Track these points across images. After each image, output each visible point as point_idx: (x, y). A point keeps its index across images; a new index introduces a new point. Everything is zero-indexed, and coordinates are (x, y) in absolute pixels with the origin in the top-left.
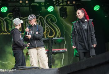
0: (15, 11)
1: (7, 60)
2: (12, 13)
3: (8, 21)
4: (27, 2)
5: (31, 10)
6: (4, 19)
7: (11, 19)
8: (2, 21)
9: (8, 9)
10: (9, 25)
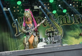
0: (71, 11)
1: (67, 39)
2: (69, 13)
3: (67, 17)
4: (77, 6)
5: (80, 10)
6: (64, 17)
7: (68, 16)
8: (63, 18)
9: (67, 10)
10: (67, 20)
